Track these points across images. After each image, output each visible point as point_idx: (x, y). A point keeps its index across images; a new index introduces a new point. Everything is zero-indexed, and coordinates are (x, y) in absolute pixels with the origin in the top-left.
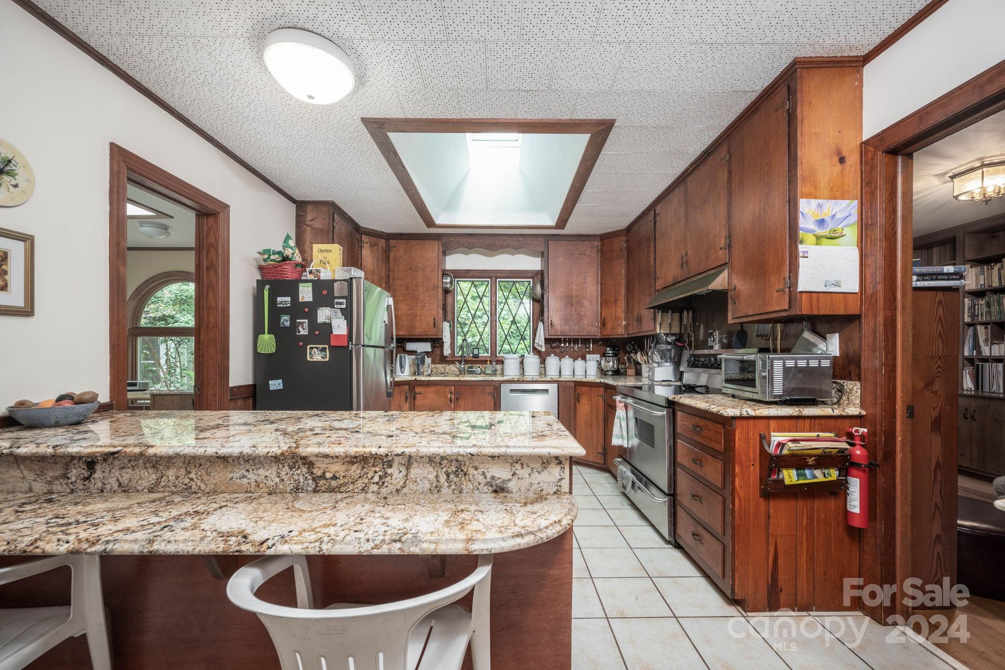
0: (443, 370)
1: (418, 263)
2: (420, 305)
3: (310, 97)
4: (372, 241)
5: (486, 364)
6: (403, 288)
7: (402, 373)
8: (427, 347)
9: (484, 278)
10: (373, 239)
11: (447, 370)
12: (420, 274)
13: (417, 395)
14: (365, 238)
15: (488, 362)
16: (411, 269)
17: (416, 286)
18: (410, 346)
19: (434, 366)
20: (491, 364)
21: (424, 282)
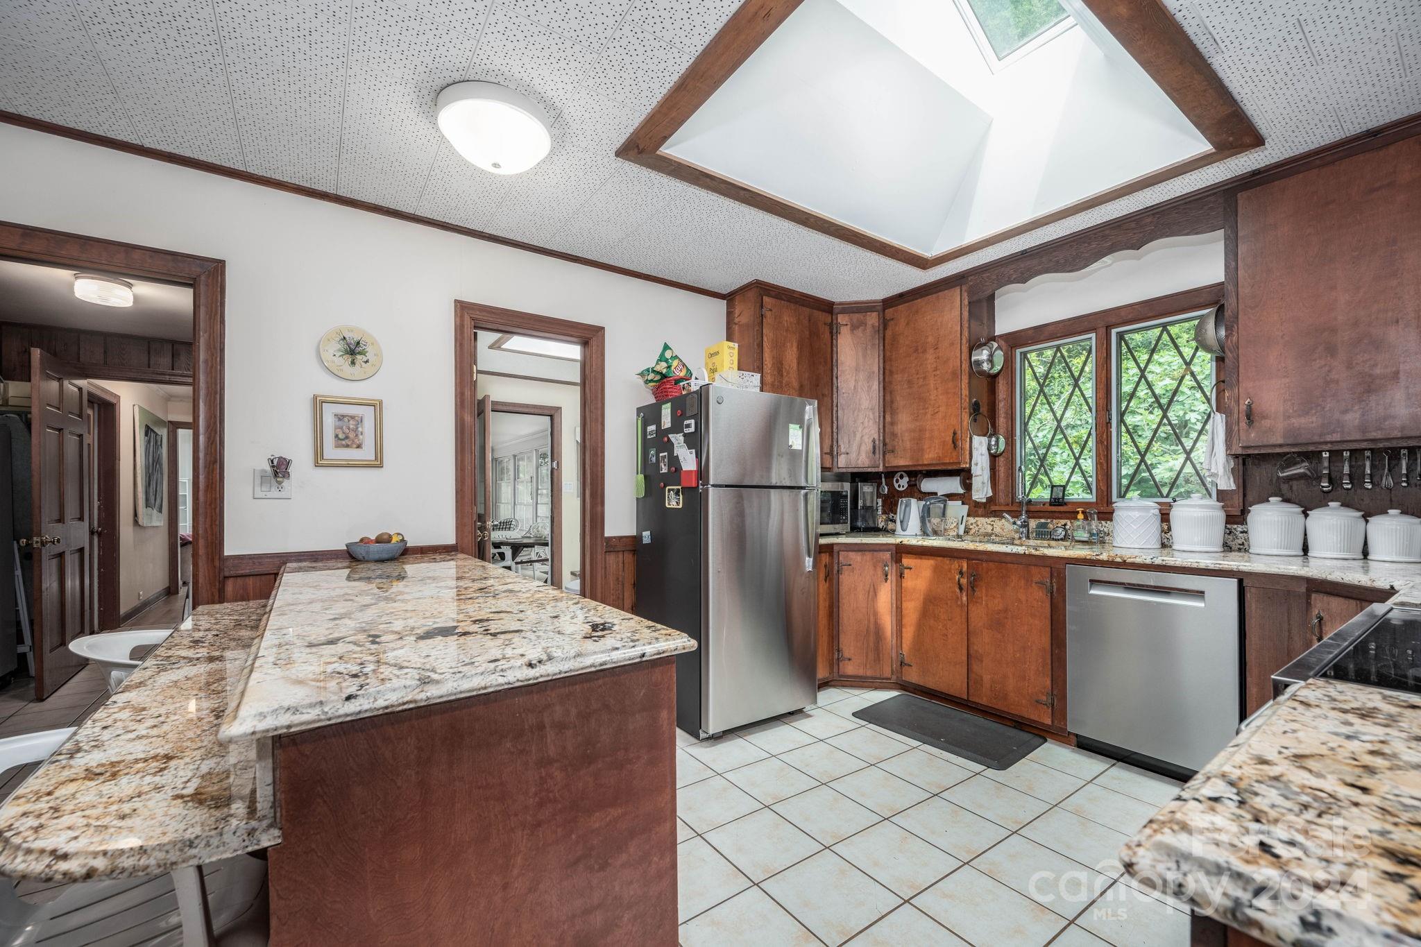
0: (990, 528)
1: (927, 337)
2: (930, 411)
3: (496, 165)
4: (855, 321)
5: (1076, 518)
6: (906, 386)
7: (904, 530)
8: (953, 485)
9: (1080, 333)
10: (856, 316)
11: (997, 530)
12: (930, 356)
13: (906, 571)
14: (842, 319)
15: (1080, 516)
16: (916, 350)
17: (925, 378)
18: (927, 485)
19: (972, 520)
20: (1086, 518)
21: (936, 369)
